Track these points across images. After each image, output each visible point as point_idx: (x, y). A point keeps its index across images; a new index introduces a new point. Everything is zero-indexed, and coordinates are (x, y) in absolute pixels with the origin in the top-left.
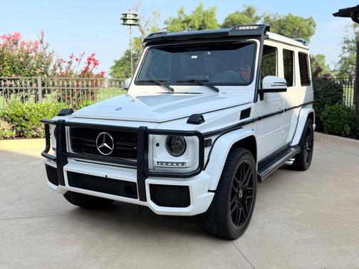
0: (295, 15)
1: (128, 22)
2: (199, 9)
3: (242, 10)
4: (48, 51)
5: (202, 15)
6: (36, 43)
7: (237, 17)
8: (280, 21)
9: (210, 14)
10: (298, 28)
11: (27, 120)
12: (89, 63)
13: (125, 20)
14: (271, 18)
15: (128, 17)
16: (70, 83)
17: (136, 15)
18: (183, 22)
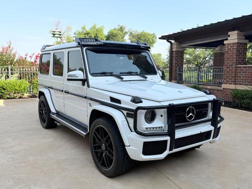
0: (146, 32)
1: (56, 36)
2: (94, 27)
3: (117, 27)
4: (13, 52)
5: (95, 30)
6: (7, 48)
7: (115, 32)
8: (138, 35)
9: (100, 30)
10: (147, 39)
11: (4, 89)
12: (37, 58)
13: (54, 34)
14: (133, 33)
15: (56, 33)
16: (27, 69)
17: (60, 32)
18: (85, 34)
